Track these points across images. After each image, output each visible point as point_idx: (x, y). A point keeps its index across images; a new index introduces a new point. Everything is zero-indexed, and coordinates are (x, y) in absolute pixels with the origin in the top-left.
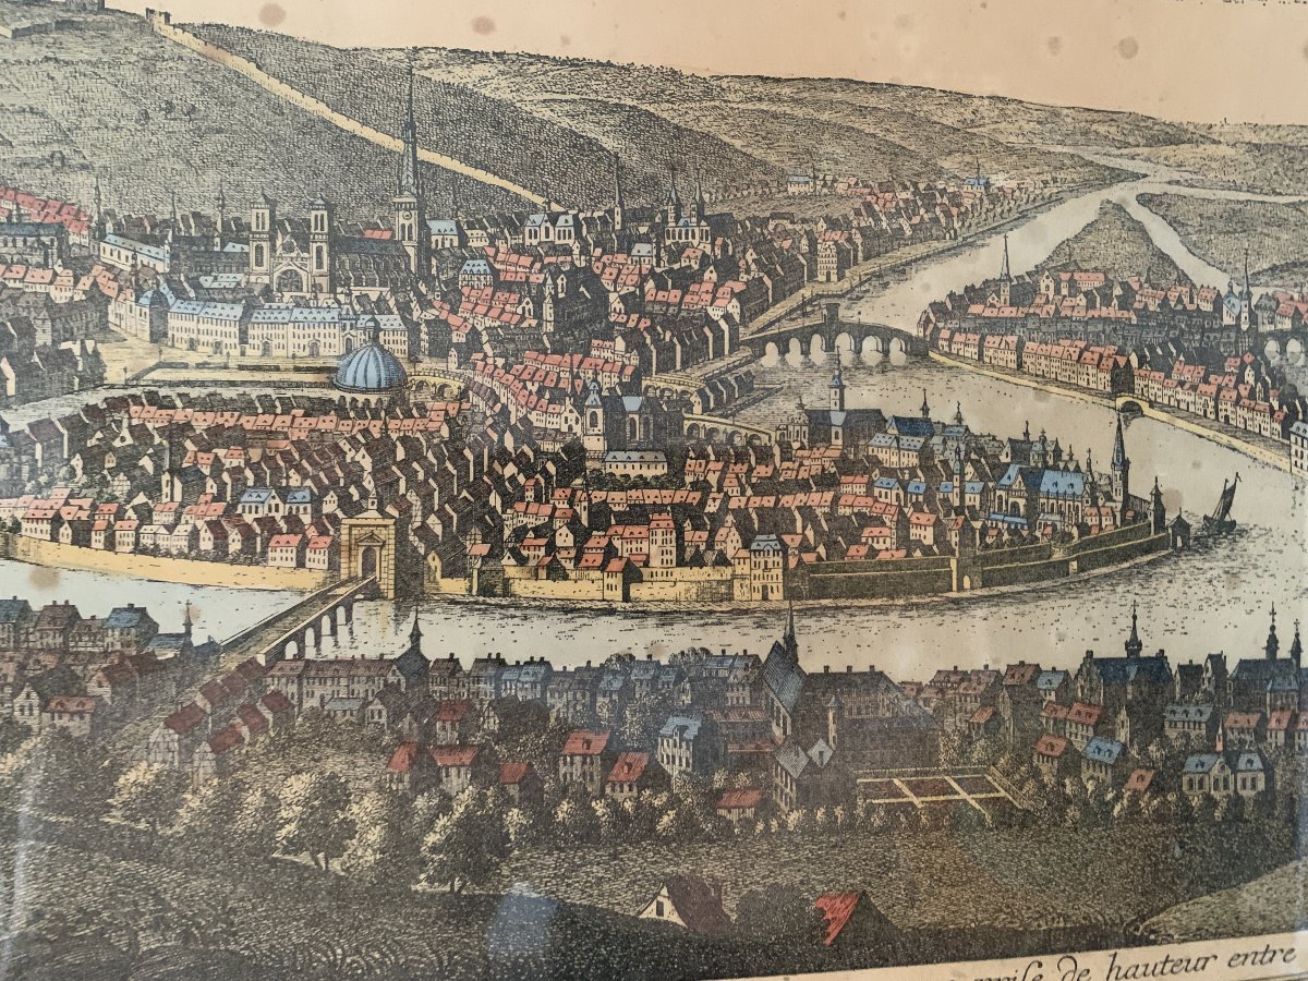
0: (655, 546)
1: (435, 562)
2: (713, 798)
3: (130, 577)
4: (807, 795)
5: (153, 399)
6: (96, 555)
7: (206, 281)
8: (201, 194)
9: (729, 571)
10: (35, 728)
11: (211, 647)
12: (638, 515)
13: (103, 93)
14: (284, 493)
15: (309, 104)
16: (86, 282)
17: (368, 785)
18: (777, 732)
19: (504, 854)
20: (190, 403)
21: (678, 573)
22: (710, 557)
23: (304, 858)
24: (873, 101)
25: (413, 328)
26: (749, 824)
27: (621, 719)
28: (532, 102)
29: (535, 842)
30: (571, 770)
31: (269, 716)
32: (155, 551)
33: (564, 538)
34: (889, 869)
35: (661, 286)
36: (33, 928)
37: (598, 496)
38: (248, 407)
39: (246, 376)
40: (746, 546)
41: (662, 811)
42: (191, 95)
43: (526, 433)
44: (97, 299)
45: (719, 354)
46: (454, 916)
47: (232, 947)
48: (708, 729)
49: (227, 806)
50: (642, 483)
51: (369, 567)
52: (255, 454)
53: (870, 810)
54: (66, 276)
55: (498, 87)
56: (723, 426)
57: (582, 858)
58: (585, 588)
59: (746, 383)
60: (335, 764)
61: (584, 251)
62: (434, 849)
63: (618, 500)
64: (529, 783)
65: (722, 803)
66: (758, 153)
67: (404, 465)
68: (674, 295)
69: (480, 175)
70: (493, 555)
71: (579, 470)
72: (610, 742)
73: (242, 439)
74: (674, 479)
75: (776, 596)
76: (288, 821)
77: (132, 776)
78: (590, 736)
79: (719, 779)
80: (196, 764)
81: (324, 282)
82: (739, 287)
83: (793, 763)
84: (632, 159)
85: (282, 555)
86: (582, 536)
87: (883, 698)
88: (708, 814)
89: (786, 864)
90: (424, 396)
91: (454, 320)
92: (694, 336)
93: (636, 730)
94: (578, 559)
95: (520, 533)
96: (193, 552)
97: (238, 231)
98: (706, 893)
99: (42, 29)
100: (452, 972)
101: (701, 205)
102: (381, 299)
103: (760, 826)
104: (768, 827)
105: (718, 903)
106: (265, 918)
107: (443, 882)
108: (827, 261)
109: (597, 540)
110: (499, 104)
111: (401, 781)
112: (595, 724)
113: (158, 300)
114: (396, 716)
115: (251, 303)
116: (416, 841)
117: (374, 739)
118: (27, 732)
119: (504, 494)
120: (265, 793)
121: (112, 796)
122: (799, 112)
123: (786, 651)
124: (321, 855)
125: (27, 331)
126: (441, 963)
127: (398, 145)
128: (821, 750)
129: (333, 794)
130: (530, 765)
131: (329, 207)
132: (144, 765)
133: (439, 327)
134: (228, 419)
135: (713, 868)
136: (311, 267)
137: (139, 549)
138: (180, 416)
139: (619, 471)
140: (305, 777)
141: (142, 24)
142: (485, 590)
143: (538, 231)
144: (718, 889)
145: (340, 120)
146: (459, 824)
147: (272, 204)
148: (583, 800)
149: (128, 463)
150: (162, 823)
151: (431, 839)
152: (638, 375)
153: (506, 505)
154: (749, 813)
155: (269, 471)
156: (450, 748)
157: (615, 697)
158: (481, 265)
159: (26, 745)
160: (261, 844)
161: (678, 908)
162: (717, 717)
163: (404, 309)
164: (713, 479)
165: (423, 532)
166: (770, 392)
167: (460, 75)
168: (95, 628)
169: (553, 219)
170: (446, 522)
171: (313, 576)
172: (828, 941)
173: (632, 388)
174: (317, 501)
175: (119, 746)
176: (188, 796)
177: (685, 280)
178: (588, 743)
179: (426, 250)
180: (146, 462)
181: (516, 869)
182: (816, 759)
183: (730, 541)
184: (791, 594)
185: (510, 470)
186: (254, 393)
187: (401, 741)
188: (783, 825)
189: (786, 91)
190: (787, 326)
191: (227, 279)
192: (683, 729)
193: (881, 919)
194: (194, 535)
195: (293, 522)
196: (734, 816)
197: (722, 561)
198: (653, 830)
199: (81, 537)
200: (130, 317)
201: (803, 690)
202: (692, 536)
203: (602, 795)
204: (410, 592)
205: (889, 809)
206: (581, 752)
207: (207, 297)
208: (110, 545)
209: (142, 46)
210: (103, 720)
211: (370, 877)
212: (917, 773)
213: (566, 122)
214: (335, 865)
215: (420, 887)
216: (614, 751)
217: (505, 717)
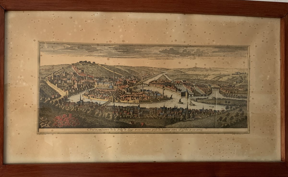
0: (130, 99)
1: (115, 99)
2: (134, 116)
3: (96, 100)
4: (140, 116)
5: (98, 89)
6: (94, 99)
7: (101, 81)
8: (101, 75)
9: (135, 101)
11: (101, 105)
12: (129, 97)
13: (95, 69)
14: (106, 95)
15: (108, 69)
16: (93, 81)
17: (111, 114)
18: (138, 111)
19: (120, 119)
20: (100, 89)
21: (132, 100)
22: (134, 99)
23: (107, 119)
24: (145, 68)
25: (114, 84)
26: (136, 118)
28: (122, 69)
29: (122, 118)
30: (124, 113)
31: (105, 109)
32: (98, 98)
33: (124, 98)
34: (146, 121)
35: (131, 81)
36: (90, 122)
37: (126, 95)
38: (104, 89)
39: (103, 87)
40: (136, 99)
41: (130, 116)
42: (100, 69)
43: (121, 91)
44: (94, 82)
45: (134, 86)
46: (117, 123)
47: (102, 124)
49: (102, 115)
50: (129, 94)
51: (111, 100)
52: (104, 92)
53: (145, 117)
54: (92, 81)
55: (120, 68)
56: (135, 90)
57: (125, 119)
58: (125, 101)
59: (136, 88)
60: (109, 112)
61: (125, 79)
63: (127, 96)
64: (122, 114)
66: (137, 72)
67: (113, 93)
68: (131, 82)
69: (119, 74)
70: (119, 99)
71: (125, 93)
73: (103, 91)
74: (131, 94)
75: (138, 102)
76: (106, 116)
79: (134, 114)
80: (100, 112)
81: (108, 81)
82: (136, 81)
83: (139, 114)
84: (129, 72)
85: (106, 99)
86: (125, 98)
87: (146, 109)
89: (139, 120)
90: (115, 88)
91: (117, 83)
92: (133, 84)
93: (129, 111)
94: (125, 100)
95: (121, 98)
96: (100, 98)
97: (103, 78)
99: (91, 65)
100: (116, 126)
101: (133, 76)
102: (112, 82)
105: (134, 123)
106: (104, 122)
107: (116, 120)
108: (142, 79)
109: (126, 98)
110: (120, 69)
111: (113, 114)
113: (98, 82)
114: (113, 109)
115: (104, 82)
118: (90, 110)
119: (120, 95)
120: (104, 114)
121: (95, 114)
122: (140, 69)
123: (139, 106)
125: (90, 84)
127: (113, 72)
129: (109, 114)
131: (109, 76)
132: (97, 112)
133: (116, 84)
134: (102, 90)
135: (134, 120)
136: (107, 80)
137: (97, 98)
138: (99, 90)
139: (127, 94)
140: (107, 113)
141: (97, 64)
142: (119, 101)
143: (122, 77)
145: (110, 70)
146: (117, 117)
147: (105, 76)
148: (125, 115)
149: (96, 93)
150: (98, 116)
151: (115, 118)
152: (129, 87)
153: (120, 96)
155: (105, 94)
156: (116, 112)
157: (127, 109)
158: (118, 80)
159: (90, 111)
160: (104, 117)
161: (131, 123)
162: (134, 110)
163: (113, 83)
164: (134, 94)
165: (115, 97)
166: (138, 88)
167: (117, 67)
168: (94, 103)
169: (123, 77)
170: (116, 97)
171: (108, 100)
172: (142, 126)
173: (128, 88)
174: (108, 95)
175: (95, 111)
176: (100, 114)
177: (132, 81)
179: (115, 79)
180: (97, 93)
182: (141, 113)
183: (135, 98)
184: (139, 102)
185: (120, 93)
186: (104, 88)
187: (113, 111)
188: (139, 118)
189: (139, 68)
190: (139, 84)
191: (102, 81)
192: (132, 111)
193: (146, 125)
194: (100, 97)
195: (106, 96)
196: (135, 117)
197: (135, 100)
198: (130, 118)
199: (93, 98)
200: (96, 83)
201: (140, 109)
202: (133, 98)
204: (114, 101)
207: (101, 82)
208: (95, 98)
209: (97, 66)
210: (95, 109)
211: (111, 120)
212: (148, 115)
213: (124, 70)
214: (109, 119)
215: (114, 121)
216: (127, 112)
217: (120, 110)
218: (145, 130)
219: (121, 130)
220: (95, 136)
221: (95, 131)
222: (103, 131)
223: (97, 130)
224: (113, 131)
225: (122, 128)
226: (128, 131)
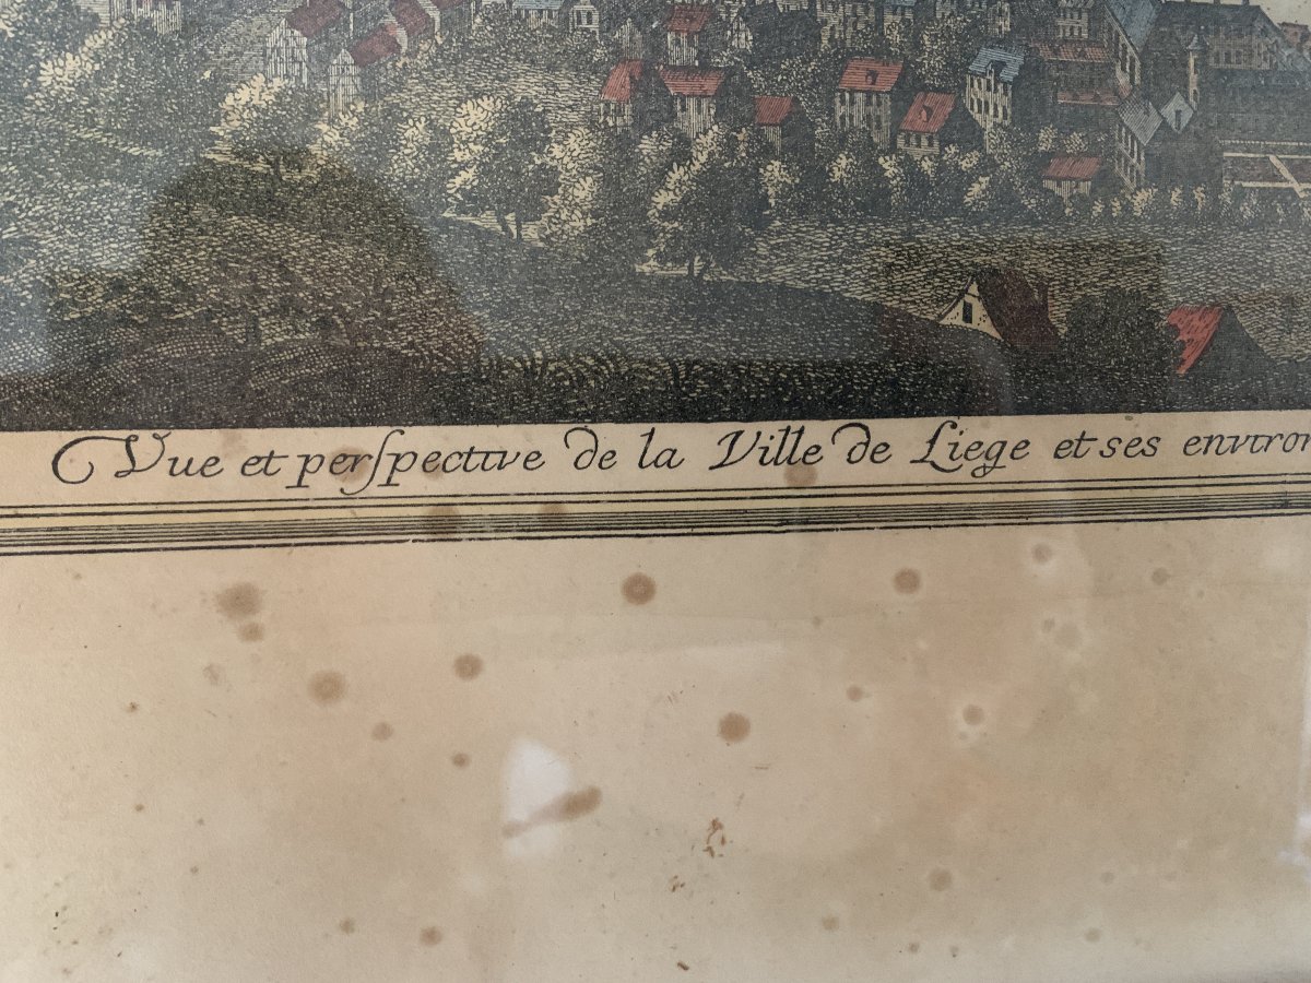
2: (1038, 164)
4: (1161, 169)
10: (104, 17)
17: (573, 117)
18: (1122, 80)
19: (760, 225)
23: (487, 220)
26: (1084, 203)
27: (917, 46)
29: (802, 210)
30: (852, 111)
31: (435, 15)
34: (1262, 278)
36: (113, 305)
41: (971, 179)
46: (692, 310)
47: (391, 343)
48: (1032, 70)
49: (379, 141)
53: (1240, 194)
57: (867, 235)
60: (528, 86)
62: (666, 214)
64: (795, 127)
65: (1050, 172)
72: (902, 76)
76: (464, 166)
77: (244, 95)
78: (874, 66)
79: (1046, 139)
80: (333, 81)
83: (1141, 124)
87: (1261, 44)
88: (1032, 185)
89: (1128, 263)
93: (937, 62)
98: (1028, 294)
100: (692, 388)
103: (1098, 208)
104: (1108, 210)
105: (1043, 309)
106: (435, 303)
107: (678, 261)
111: (619, 112)
112: (880, 51)
114: (612, 21)
116: (641, 201)
117: (581, 52)
118: (93, 23)
120: (431, 125)
121: (216, 122)
124: (510, 217)
126: (676, 375)
128: (1178, 109)
129: (526, 130)
130: (795, 100)
132: (260, 79)
135: (1036, 262)
140: (486, 103)
144: (1043, 289)
146: (700, 179)
148: (867, 154)
150: (288, 164)
151: (662, 199)
154: (1085, 188)
156: (687, 69)
157: (909, 15)
159: (93, 42)
161: (990, 313)
162: (1045, 53)
172: (1182, 371)
175: (224, 50)
176: (324, 127)
178: (873, 75)
181: (777, 246)
182: (1171, 120)
187: (619, 55)
188: (1127, 208)
192: (999, 66)
193: (1251, 346)
196: (1063, 191)
198: (959, 201)
201: (1157, 23)
203: (892, 149)
205: (1265, 196)
206: (864, 86)
211: (579, 251)
212: (1299, 150)
214: (531, 232)
215: (648, 267)
216: (908, 88)
217: (761, 33)
218: (1243, 451)
219: (786, 452)
220: (240, 602)
221: (229, 484)
222: (413, 482)
223: (290, 469)
224: (627, 475)
225: (796, 425)
226: (925, 474)
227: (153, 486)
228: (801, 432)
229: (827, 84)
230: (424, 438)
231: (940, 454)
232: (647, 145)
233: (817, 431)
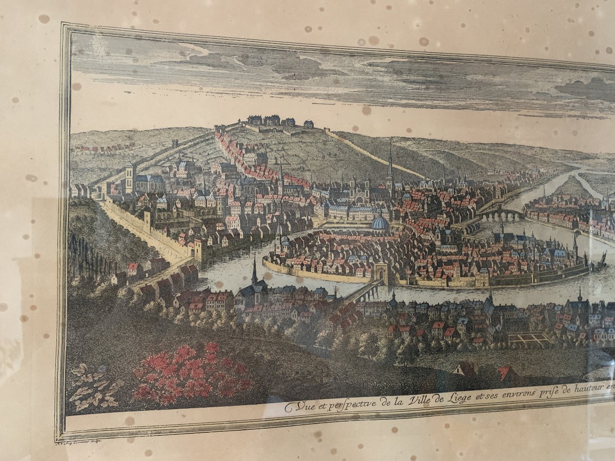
0: (455, 271)
1: (398, 276)
2: (471, 340)
3: (321, 279)
4: (496, 339)
5: (326, 232)
6: (312, 274)
7: (339, 200)
8: (337, 176)
9: (474, 278)
10: (297, 321)
11: (342, 299)
12: (450, 263)
13: (313, 150)
14: (359, 257)
15: (365, 152)
16: (308, 201)
17: (382, 336)
18: (488, 322)
19: (418, 355)
20: (335, 233)
21: (461, 279)
22: (469, 274)
23: (366, 357)
24: (509, 149)
25: (391, 212)
26: (481, 347)
27: (447, 318)
28: (423, 152)
29: (426, 352)
30: (435, 332)
31: (357, 317)
32: (327, 273)
33: (431, 269)
34: (517, 360)
35: (455, 200)
36: (296, 376)
37: (439, 257)
38: (349, 234)
39: (348, 225)
40: (479, 271)
41: (458, 344)
42: (335, 151)
43: (420, 241)
44: (311, 205)
45: (471, 218)
46: (405, 373)
47: (347, 381)
48: (470, 321)
49: (346, 342)
50: (451, 254)
51: (381, 277)
52: (352, 247)
53: (512, 343)
54: (303, 200)
55: (413, 148)
56: (472, 238)
57: (438, 357)
58: (437, 283)
59: (478, 226)
60: (374, 331)
61: (435, 191)
62: (400, 354)
63: (445, 259)
64: (424, 336)
65: (474, 341)
66: (480, 164)
67: (389, 249)
68: (459, 202)
69: (408, 171)
70: (413, 274)
71: (434, 250)
72: (445, 325)
73: (348, 243)
74: (459, 252)
75: (487, 285)
76: (362, 346)
77: (321, 334)
78: (439, 323)
79: (473, 335)
80: (338, 331)
81: (368, 200)
82: (476, 200)
83: (492, 330)
84: (448, 166)
85: (359, 273)
86: (435, 268)
87: (515, 313)
88: (470, 344)
89: (490, 359)
90: (394, 231)
91: (401, 210)
92: (464, 214)
93: (451, 322)
94: (434, 275)
95: (419, 268)
96: (337, 273)
97: (346, 187)
98: (470, 366)
99: (298, 133)
100: (405, 388)
101: (465, 178)
102: (383, 205)
103: (484, 348)
104: (485, 348)
105: (473, 369)
106: (356, 373)
107: (402, 363)
108: (498, 193)
109: (439, 270)
110: (413, 152)
111: (391, 335)
112: (440, 320)
113: (327, 205)
114: (390, 317)
115: (350, 206)
116: (395, 352)
117: (384, 324)
118: (294, 322)
119: (415, 257)
120: (356, 339)
121: (316, 340)
122: (490, 153)
123: (490, 300)
124: (370, 356)
125: (294, 214)
126: (402, 385)
127: (387, 163)
128: (499, 327)
129: (374, 339)
130: (424, 331)
131: (370, 180)
132: (324, 331)
133: (397, 211)
134: (345, 237)
135: (471, 360)
136: (365, 196)
137: (323, 272)
138: (332, 236)
139: (445, 251)
140: (366, 334)
141: (323, 132)
142: (411, 283)
143: (423, 186)
144: (473, 365)
145: (373, 157)
146: (406, 347)
147: (355, 180)
148: (438, 340)
149: (320, 249)
150: (329, 347)
151: (399, 351)
152: (449, 224)
153: (416, 260)
154: (481, 344)
155: (356, 252)
156: (404, 326)
157: (446, 313)
158: (408, 195)
159: (294, 326)
160: (355, 352)
161: (462, 370)
162: (472, 318)
163: (389, 207)
164: (470, 253)
165: (395, 267)
166: (484, 229)
167: (403, 144)
168: (312, 294)
169: (427, 182)
170: (400, 265)
171: (366, 280)
172: (502, 380)
173: (448, 228)
174: (368, 259)
175: (318, 326)
176: (336, 340)
177: (461, 198)
178: (439, 325)
179: (394, 191)
180: (324, 249)
181: (421, 360)
182: (498, 329)
183: (474, 270)
184: (490, 284)
185: (416, 250)
186: (351, 230)
187: (391, 324)
188: (489, 348)
189: (487, 147)
190: (489, 211)
191: (344, 200)
192: (463, 321)
193: (516, 374)
194: (337, 268)
195: (362, 264)
196: (477, 345)
197: (472, 275)
198: (456, 349)
199: (309, 269)
200: (319, 210)
201: (494, 310)
202: (465, 269)
203: (443, 339)
204: (392, 284)
205: (517, 343)
206: (438, 327)
207: (339, 205)
208: (316, 271)
209: (323, 138)
210: (314, 318)
211: (383, 362)
212: (524, 333)
213: (431, 156)
214: (374, 359)
215: (396, 364)
216: (445, 328)
217: (418, 318)
218: (515, 396)
219: (423, 401)
220: (318, 434)
221: (317, 411)
222: (351, 409)
223: (328, 407)
224: (392, 407)
225: (425, 395)
226: (451, 404)
227: (303, 412)
228: (426, 396)
229: (430, 327)
230: (353, 400)
231: (453, 400)
232: (396, 341)
233: (429, 396)
